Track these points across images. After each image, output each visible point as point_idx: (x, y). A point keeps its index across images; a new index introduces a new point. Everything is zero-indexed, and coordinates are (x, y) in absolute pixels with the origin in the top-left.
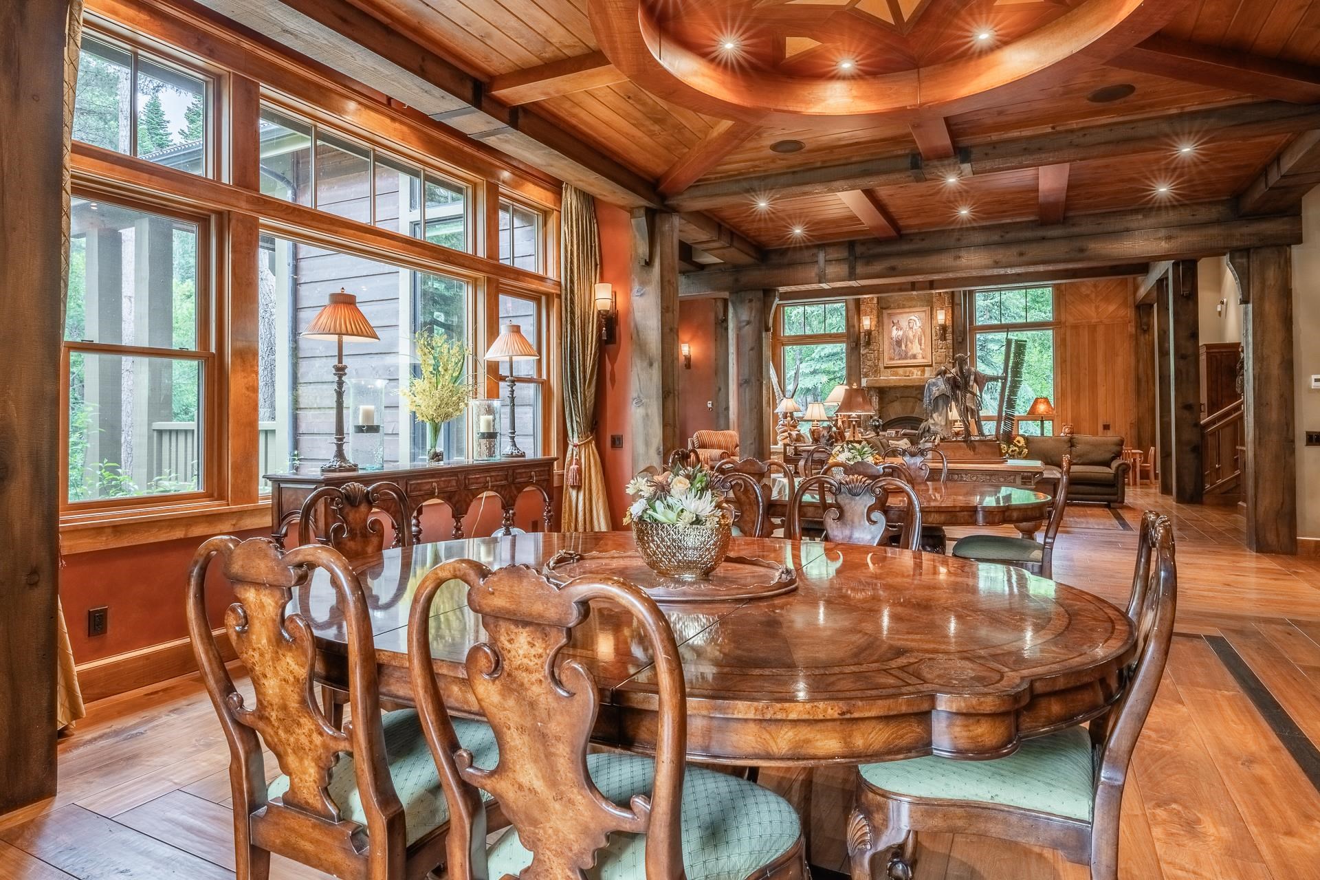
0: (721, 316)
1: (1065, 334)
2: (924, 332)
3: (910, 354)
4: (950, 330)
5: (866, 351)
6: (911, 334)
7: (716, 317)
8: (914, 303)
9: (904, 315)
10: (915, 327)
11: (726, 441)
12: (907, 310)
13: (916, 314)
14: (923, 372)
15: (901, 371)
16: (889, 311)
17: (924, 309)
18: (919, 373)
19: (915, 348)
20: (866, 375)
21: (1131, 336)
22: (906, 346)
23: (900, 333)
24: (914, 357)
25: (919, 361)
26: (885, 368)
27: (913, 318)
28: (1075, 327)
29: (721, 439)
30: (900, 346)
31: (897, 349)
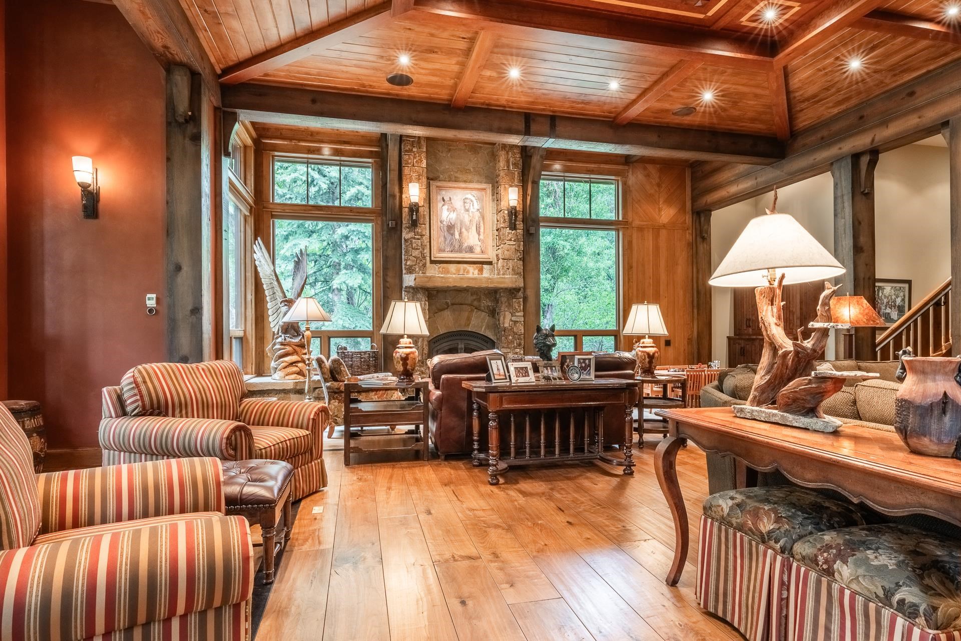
0: (183, 105)
1: (631, 236)
2: (483, 217)
3: (465, 245)
4: (520, 217)
5: (411, 235)
6: (467, 219)
7: (171, 106)
8: (470, 177)
9: (458, 191)
10: (472, 209)
11: (220, 389)
12: (463, 185)
13: (474, 193)
14: (481, 271)
15: (452, 268)
16: (439, 184)
17: (484, 186)
18: (476, 272)
19: (472, 239)
20: (410, 271)
21: (689, 244)
22: (460, 233)
23: (453, 216)
24: (471, 250)
25: (476, 256)
26: (432, 262)
27: (469, 196)
28: (640, 229)
29: (208, 383)
30: (453, 234)
31: (449, 237)
